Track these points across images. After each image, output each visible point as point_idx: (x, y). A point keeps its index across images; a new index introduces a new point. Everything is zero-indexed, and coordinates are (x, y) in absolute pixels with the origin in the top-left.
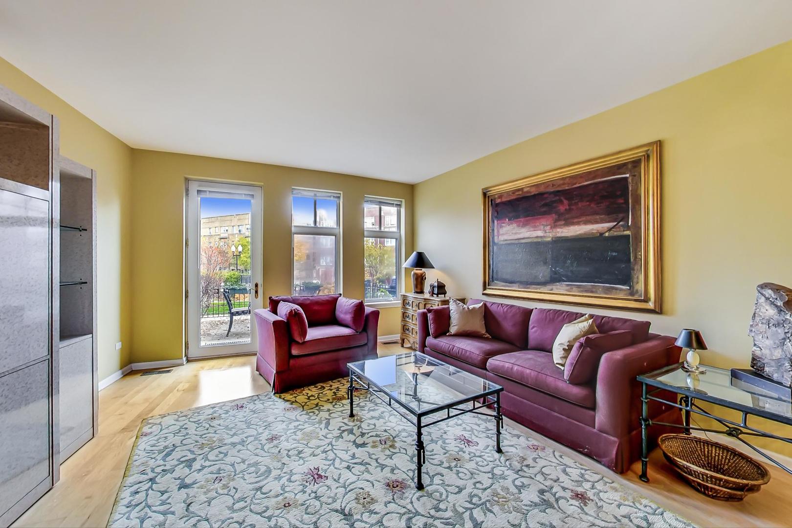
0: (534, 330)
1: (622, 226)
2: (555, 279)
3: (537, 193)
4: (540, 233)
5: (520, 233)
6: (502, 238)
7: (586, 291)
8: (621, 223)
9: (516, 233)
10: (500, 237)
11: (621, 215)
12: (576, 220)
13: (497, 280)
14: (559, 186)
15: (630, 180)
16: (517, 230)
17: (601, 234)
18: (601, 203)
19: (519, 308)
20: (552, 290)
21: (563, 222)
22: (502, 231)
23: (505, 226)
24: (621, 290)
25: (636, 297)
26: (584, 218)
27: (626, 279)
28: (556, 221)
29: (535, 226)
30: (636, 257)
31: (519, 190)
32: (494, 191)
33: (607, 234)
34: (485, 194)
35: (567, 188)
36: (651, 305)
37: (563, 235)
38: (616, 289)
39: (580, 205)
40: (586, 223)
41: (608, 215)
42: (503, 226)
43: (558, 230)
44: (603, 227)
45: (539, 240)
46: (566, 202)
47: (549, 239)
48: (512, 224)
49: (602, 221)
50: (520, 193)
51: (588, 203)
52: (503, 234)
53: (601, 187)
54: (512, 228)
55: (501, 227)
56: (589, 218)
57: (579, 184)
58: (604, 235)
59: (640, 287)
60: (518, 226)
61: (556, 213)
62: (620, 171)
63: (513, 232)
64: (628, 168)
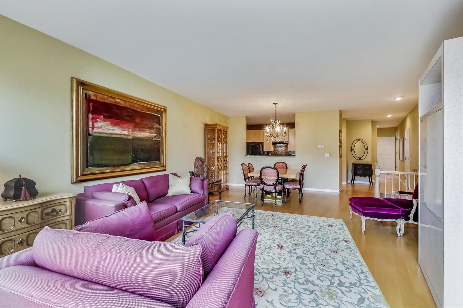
1: (158, 136)
2: (134, 161)
3: (124, 106)
4: (126, 133)
5: (113, 130)
7: (147, 166)
9: (109, 129)
10: (95, 130)
11: (157, 132)
12: (143, 130)
14: (136, 108)
15: (160, 118)
16: (110, 127)
17: (152, 139)
20: (132, 168)
21: (138, 129)
22: (96, 125)
23: (100, 122)
24: (157, 163)
25: (161, 166)
27: (159, 158)
28: (135, 127)
29: (123, 127)
30: (161, 150)
33: (154, 139)
35: (140, 111)
37: (138, 136)
39: (145, 122)
42: (98, 121)
43: (136, 133)
44: (153, 136)
45: (126, 137)
46: (140, 118)
47: (131, 137)
48: (106, 121)
50: (113, 101)
52: (98, 128)
54: (106, 124)
55: (96, 121)
57: (145, 111)
59: (162, 161)
60: (111, 124)
61: (135, 122)
63: (107, 128)
64: (159, 113)
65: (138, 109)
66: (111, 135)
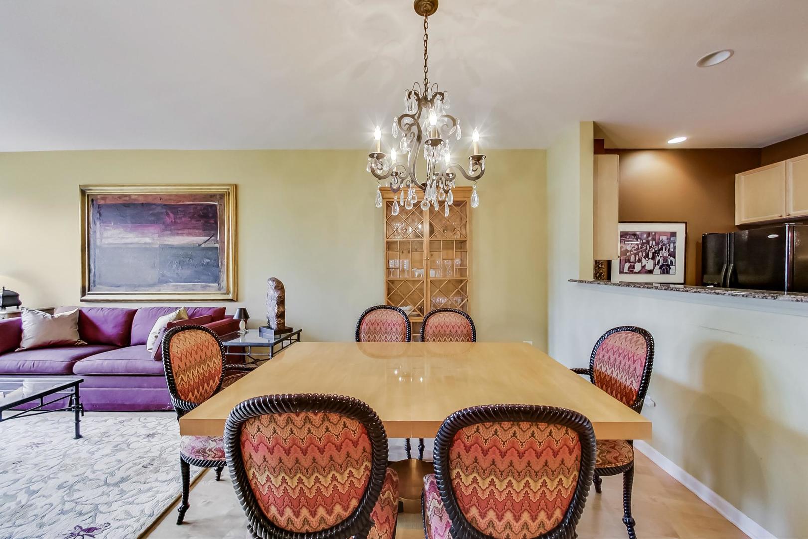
0: (136, 327)
1: (213, 240)
2: (162, 281)
3: (144, 202)
4: (148, 240)
5: (127, 238)
6: (105, 241)
7: (189, 290)
8: (213, 238)
9: (122, 238)
10: (103, 240)
11: (213, 232)
12: (179, 232)
13: (100, 284)
14: (166, 200)
15: (218, 207)
16: (124, 234)
17: (200, 245)
18: (198, 220)
19: (122, 310)
20: (159, 291)
21: (169, 232)
22: (105, 234)
23: (109, 230)
24: (213, 287)
25: (222, 292)
26: (186, 231)
27: (217, 280)
28: (165, 230)
29: (143, 232)
30: (222, 263)
31: (126, 196)
32: (95, 191)
33: (203, 245)
34: (83, 192)
35: (172, 203)
36: (231, 297)
37: (169, 243)
38: (210, 287)
39: (183, 219)
40: (189, 234)
41: (204, 230)
42: (107, 229)
43: (165, 238)
44: (201, 240)
45: (148, 246)
46: (171, 215)
47: (157, 246)
48: (118, 228)
49: (200, 235)
50: (127, 198)
51: (189, 219)
52: (107, 237)
53: (198, 208)
54: (118, 232)
55: (105, 230)
56: (190, 231)
57: (183, 202)
58: (201, 246)
59: (224, 284)
60: (125, 231)
61: (164, 223)
62: (212, 199)
63: (119, 236)
64: (217, 198)
65: (170, 201)
66: (124, 245)
